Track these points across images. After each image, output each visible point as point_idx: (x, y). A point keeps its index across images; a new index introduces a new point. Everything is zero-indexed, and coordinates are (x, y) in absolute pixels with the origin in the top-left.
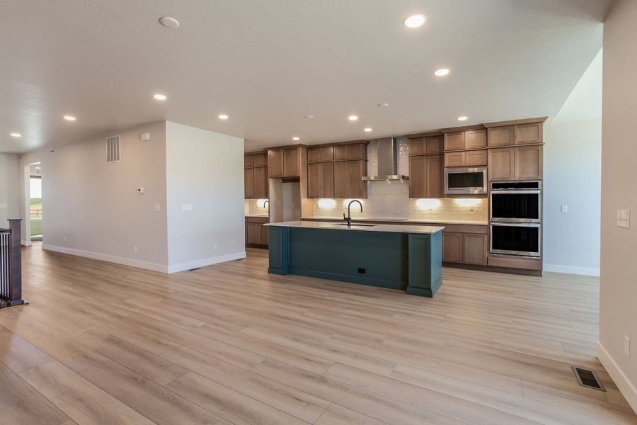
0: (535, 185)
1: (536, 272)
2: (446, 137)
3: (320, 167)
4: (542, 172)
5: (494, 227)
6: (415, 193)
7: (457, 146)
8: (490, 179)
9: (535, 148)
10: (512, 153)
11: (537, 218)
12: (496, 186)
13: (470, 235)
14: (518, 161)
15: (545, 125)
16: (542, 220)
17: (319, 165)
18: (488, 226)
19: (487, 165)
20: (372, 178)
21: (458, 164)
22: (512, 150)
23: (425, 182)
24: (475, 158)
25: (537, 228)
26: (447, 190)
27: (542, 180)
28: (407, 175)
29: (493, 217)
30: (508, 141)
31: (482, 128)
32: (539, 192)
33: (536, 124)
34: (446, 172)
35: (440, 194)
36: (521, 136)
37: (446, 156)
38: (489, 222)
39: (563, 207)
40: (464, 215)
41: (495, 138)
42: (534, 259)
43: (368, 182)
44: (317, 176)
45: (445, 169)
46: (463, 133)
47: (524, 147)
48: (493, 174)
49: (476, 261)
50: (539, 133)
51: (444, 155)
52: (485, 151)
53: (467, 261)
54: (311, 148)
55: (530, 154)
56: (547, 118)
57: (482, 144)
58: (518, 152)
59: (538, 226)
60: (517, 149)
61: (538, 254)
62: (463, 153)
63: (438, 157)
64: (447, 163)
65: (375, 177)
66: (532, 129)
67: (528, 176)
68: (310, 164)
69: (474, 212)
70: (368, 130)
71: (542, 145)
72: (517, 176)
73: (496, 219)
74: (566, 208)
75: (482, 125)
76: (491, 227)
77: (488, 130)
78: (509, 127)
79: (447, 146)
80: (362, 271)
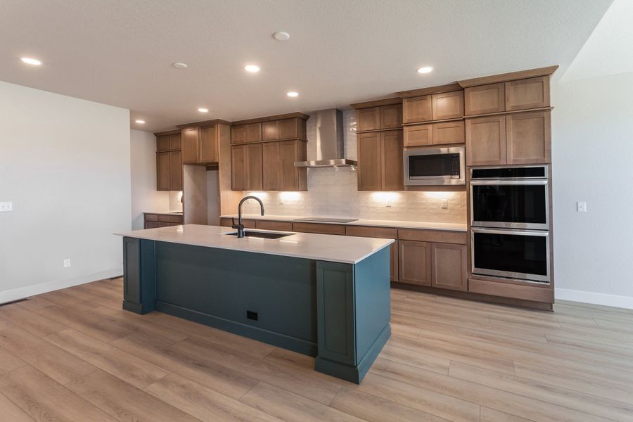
0: (539, 172)
1: (545, 304)
2: (406, 104)
3: (246, 150)
4: (550, 151)
5: (477, 235)
6: (367, 183)
7: (420, 117)
8: (468, 164)
9: (540, 114)
10: (502, 124)
11: (544, 222)
12: (478, 174)
13: (440, 245)
14: (511, 136)
15: (553, 79)
16: (551, 225)
17: (244, 147)
18: (467, 233)
19: (464, 143)
20: (313, 164)
21: (423, 142)
22: (502, 119)
23: (379, 168)
24: (449, 133)
25: (544, 238)
26: (407, 180)
27: (550, 164)
28: (355, 159)
29: (475, 219)
30: (497, 107)
31: (457, 89)
32: (545, 182)
33: (539, 78)
34: (407, 153)
35: (399, 186)
36: (516, 98)
37: (407, 131)
38: (470, 227)
39: (579, 206)
40: (435, 214)
41: (476, 103)
42: (539, 286)
43: (308, 169)
44: (243, 161)
45: (405, 150)
46: (429, 97)
47: (520, 114)
48: (474, 156)
49: (452, 285)
50: (545, 92)
51: (402, 130)
52: (462, 123)
53: (437, 283)
54: (235, 126)
55: (531, 124)
56: (555, 68)
57: (458, 112)
58: (511, 122)
59: (546, 234)
60: (509, 118)
61: (547, 278)
62: (430, 127)
63: (396, 133)
64: (406, 142)
65: (318, 163)
66: (534, 87)
67: (528, 159)
68: (236, 146)
69: (448, 211)
70: (293, 94)
71: (550, 110)
72: (512, 158)
73: (481, 223)
74: (584, 207)
75: (457, 84)
76: (473, 233)
77: (465, 90)
78: (498, 85)
79: (407, 116)
80: (252, 316)
